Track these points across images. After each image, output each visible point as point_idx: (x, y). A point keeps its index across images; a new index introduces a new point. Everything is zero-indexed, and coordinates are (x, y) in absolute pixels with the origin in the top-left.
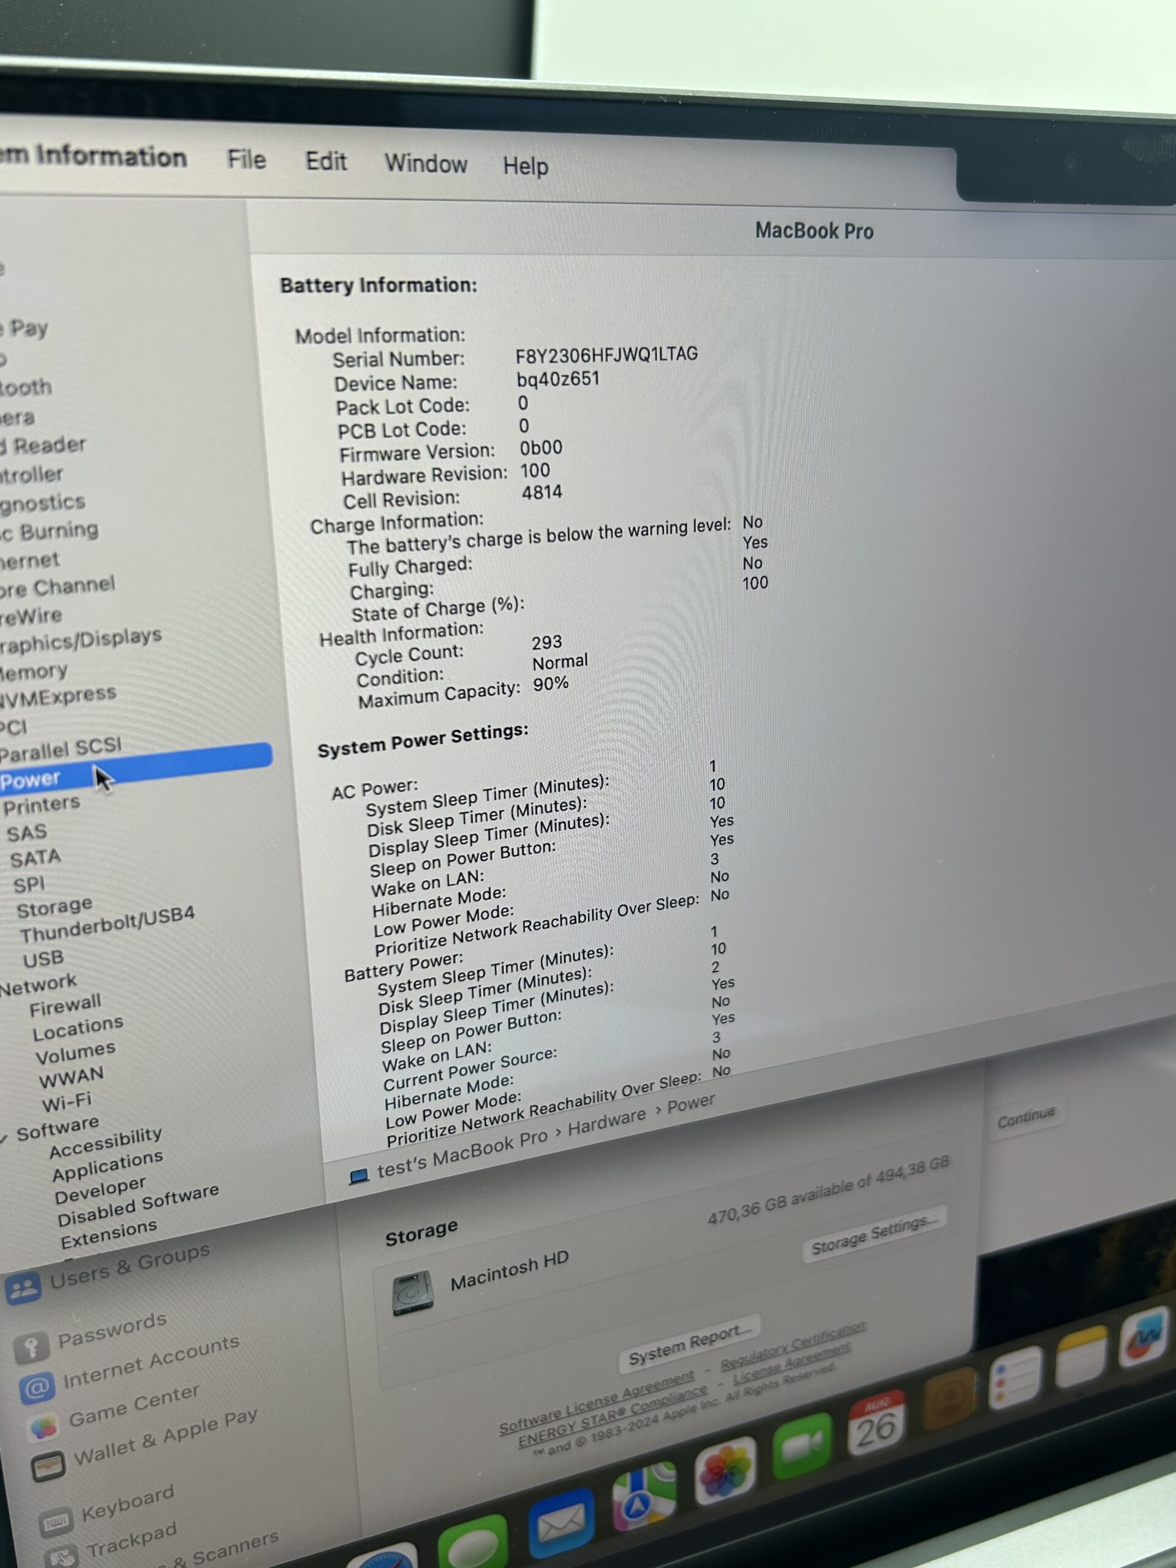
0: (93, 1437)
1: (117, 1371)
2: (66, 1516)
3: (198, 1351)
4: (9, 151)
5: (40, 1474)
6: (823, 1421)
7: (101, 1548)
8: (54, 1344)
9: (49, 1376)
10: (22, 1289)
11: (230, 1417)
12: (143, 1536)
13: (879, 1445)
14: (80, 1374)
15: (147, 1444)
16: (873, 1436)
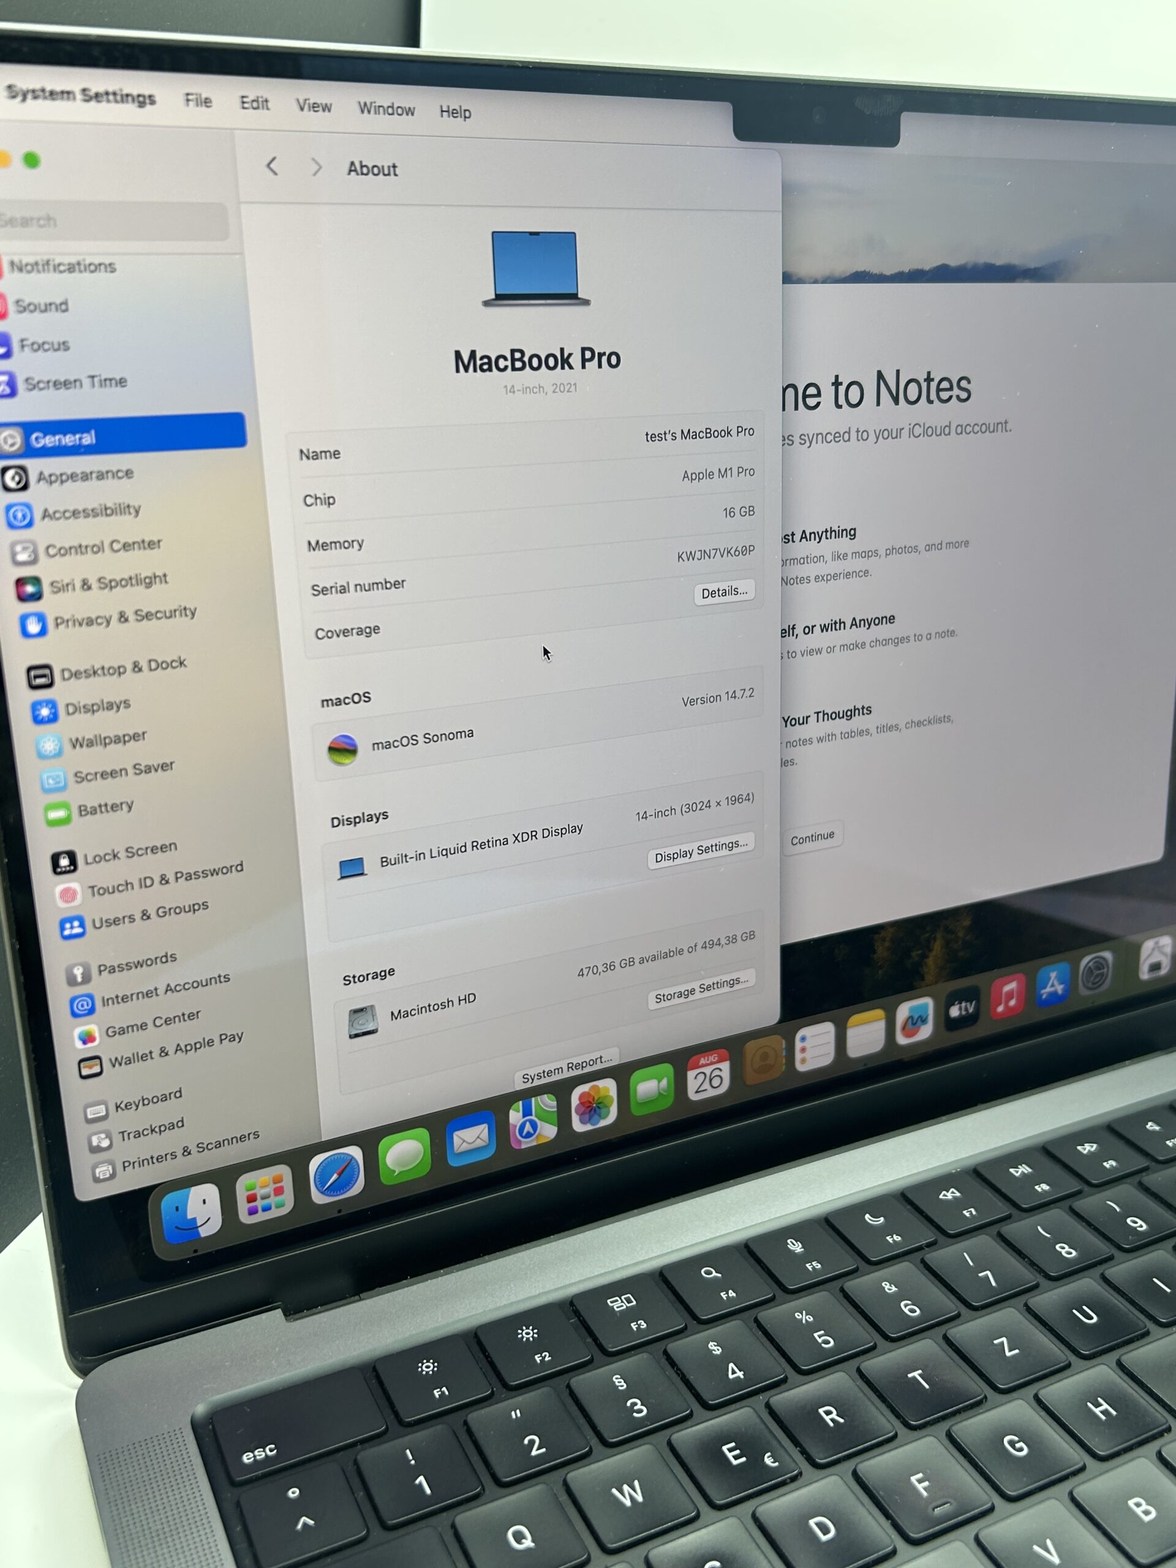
0: (124, 1046)
1: (140, 995)
2: (103, 1107)
3: (200, 984)
4: (62, 92)
5: (85, 1072)
6: (667, 1068)
7: (129, 1134)
8: (94, 972)
9: (91, 997)
10: (72, 927)
11: (223, 1037)
12: (160, 1127)
13: (711, 1093)
14: (114, 996)
15: (163, 1054)
16: (706, 1085)
